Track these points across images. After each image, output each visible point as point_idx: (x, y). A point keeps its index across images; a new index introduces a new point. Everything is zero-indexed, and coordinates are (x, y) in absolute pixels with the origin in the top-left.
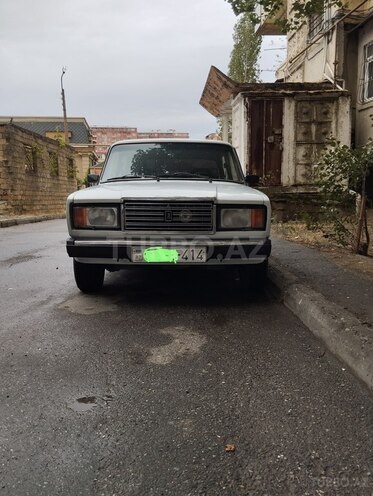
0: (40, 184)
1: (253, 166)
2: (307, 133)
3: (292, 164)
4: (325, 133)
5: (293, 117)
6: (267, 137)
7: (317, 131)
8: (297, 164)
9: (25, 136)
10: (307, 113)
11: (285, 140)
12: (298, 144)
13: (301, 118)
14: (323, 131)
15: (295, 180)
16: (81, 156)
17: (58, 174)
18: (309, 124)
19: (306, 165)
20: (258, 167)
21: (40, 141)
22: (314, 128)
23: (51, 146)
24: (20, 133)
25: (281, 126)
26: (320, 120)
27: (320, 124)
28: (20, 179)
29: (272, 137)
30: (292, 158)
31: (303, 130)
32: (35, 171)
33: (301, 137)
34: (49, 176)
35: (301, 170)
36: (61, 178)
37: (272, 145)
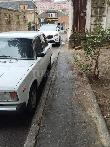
0: (12, 27)
1: (75, 26)
2: (96, 12)
3: (89, 25)
4: (103, 12)
5: (90, 5)
6: (80, 14)
7: (100, 11)
8: (91, 25)
9: (4, 10)
10: (96, 4)
11: (87, 15)
12: (92, 16)
13: (94, 6)
14: (102, 11)
15: (90, 31)
16: (31, 13)
17: (19, 22)
18: (97, 8)
19: (95, 25)
20: (77, 26)
21: (11, 12)
22: (98, 10)
23: (16, 13)
24: (2, 10)
25: (86, 9)
26: (101, 6)
27: (101, 8)
28: (4, 26)
29: (82, 14)
30: (89, 22)
31: (94, 11)
32: (10, 23)
33: (93, 14)
34: (16, 24)
35: (93, 27)
36: (20, 24)
37: (82, 17)
